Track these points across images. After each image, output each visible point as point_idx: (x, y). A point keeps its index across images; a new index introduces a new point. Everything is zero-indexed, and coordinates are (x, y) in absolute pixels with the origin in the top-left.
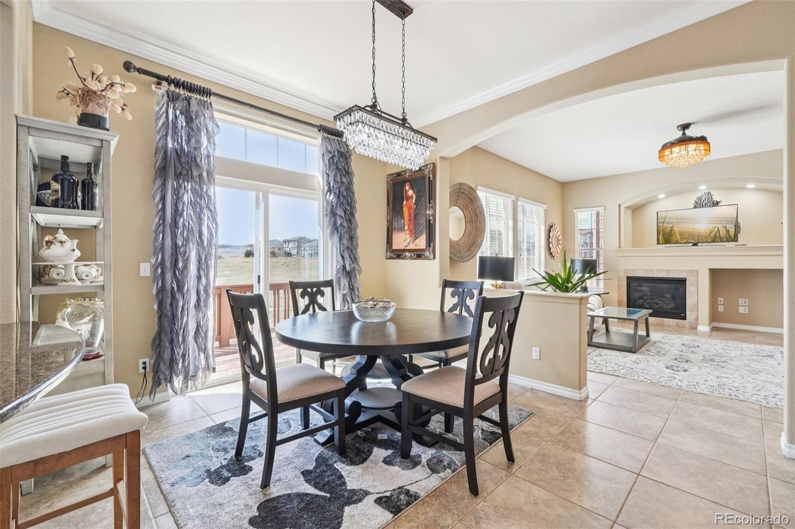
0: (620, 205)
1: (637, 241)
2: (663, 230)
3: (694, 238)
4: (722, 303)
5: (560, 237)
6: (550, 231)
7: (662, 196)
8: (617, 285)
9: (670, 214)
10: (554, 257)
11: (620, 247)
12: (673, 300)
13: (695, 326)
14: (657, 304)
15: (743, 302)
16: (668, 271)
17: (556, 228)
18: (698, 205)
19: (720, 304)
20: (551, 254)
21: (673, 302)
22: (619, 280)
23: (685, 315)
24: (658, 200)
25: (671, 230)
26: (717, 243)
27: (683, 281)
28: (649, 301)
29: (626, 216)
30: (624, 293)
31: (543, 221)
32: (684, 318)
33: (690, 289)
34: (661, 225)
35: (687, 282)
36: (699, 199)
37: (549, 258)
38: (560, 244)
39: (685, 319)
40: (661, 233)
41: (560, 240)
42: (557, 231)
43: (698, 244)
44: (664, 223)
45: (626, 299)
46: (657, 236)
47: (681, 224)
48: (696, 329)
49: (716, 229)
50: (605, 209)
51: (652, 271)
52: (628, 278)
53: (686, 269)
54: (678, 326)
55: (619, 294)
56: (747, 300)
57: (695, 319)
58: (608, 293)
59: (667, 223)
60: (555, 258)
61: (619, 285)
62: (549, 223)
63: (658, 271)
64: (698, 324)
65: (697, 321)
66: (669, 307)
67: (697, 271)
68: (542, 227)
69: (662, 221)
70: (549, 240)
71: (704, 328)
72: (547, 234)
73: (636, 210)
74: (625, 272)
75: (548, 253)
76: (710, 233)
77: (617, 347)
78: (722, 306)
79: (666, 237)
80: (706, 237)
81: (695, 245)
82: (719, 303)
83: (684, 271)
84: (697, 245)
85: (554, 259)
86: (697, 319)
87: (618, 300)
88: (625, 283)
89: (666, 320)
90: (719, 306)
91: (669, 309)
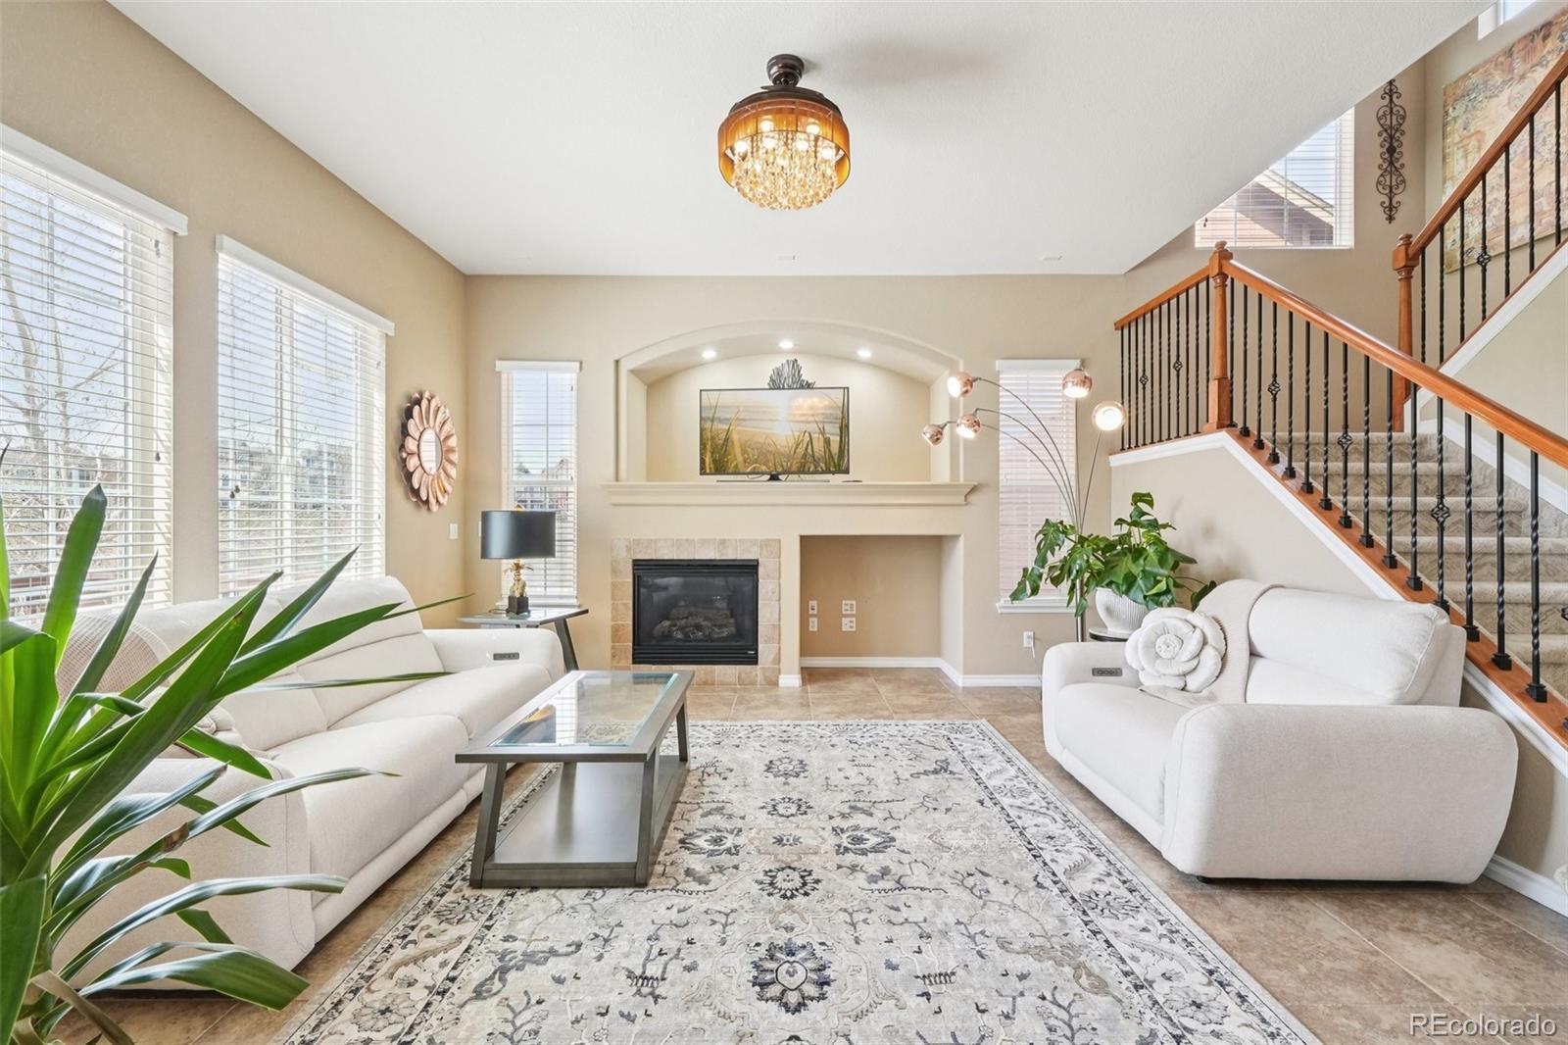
0: (617, 362)
1: (657, 466)
2: (713, 438)
3: (768, 461)
4: (815, 612)
5: (453, 442)
6: (408, 414)
7: (709, 354)
8: (609, 587)
9: (726, 398)
10: (427, 502)
11: (617, 479)
12: (732, 616)
13: (774, 679)
14: (698, 627)
15: (848, 607)
16: (723, 542)
17: (438, 410)
18: (775, 385)
19: (813, 616)
20: (416, 493)
21: (732, 621)
22: (615, 572)
23: (757, 653)
24: (702, 364)
25: (727, 440)
26: (807, 477)
27: (750, 568)
28: (683, 622)
29: (633, 395)
30: (625, 605)
31: (378, 374)
32: (753, 660)
33: (765, 587)
34: (708, 425)
35: (761, 571)
36: (778, 372)
37: (406, 506)
38: (451, 462)
39: (756, 663)
40: (708, 447)
41: (451, 450)
42: (439, 419)
43: (780, 477)
44: (713, 421)
45: (631, 623)
46: (701, 454)
47: (744, 423)
48: (775, 684)
49: (807, 438)
50: (581, 368)
51: (690, 542)
52: (638, 564)
53: (759, 538)
54: (741, 681)
55: (614, 608)
56: (854, 602)
57: (774, 662)
58: (586, 611)
59: (720, 421)
60: (434, 507)
61: (614, 586)
62: (408, 386)
63: (704, 542)
64: (780, 673)
65: (779, 663)
66: (724, 635)
67: (780, 541)
68: (376, 395)
69: (711, 415)
70: (402, 447)
71: (790, 680)
72: (397, 423)
73: (657, 382)
74: (628, 549)
75: (399, 491)
76: (798, 445)
77: (581, 876)
78: (816, 620)
79: (717, 458)
80: (789, 458)
81: (774, 478)
82: (811, 612)
83: (753, 542)
84: (778, 479)
85: (429, 509)
86: (778, 660)
87: (613, 627)
88: (629, 579)
89: (718, 668)
90: (811, 619)
91: (723, 639)
